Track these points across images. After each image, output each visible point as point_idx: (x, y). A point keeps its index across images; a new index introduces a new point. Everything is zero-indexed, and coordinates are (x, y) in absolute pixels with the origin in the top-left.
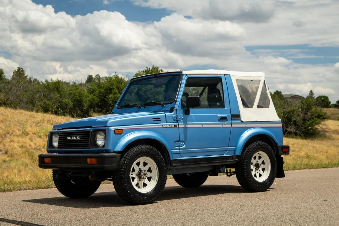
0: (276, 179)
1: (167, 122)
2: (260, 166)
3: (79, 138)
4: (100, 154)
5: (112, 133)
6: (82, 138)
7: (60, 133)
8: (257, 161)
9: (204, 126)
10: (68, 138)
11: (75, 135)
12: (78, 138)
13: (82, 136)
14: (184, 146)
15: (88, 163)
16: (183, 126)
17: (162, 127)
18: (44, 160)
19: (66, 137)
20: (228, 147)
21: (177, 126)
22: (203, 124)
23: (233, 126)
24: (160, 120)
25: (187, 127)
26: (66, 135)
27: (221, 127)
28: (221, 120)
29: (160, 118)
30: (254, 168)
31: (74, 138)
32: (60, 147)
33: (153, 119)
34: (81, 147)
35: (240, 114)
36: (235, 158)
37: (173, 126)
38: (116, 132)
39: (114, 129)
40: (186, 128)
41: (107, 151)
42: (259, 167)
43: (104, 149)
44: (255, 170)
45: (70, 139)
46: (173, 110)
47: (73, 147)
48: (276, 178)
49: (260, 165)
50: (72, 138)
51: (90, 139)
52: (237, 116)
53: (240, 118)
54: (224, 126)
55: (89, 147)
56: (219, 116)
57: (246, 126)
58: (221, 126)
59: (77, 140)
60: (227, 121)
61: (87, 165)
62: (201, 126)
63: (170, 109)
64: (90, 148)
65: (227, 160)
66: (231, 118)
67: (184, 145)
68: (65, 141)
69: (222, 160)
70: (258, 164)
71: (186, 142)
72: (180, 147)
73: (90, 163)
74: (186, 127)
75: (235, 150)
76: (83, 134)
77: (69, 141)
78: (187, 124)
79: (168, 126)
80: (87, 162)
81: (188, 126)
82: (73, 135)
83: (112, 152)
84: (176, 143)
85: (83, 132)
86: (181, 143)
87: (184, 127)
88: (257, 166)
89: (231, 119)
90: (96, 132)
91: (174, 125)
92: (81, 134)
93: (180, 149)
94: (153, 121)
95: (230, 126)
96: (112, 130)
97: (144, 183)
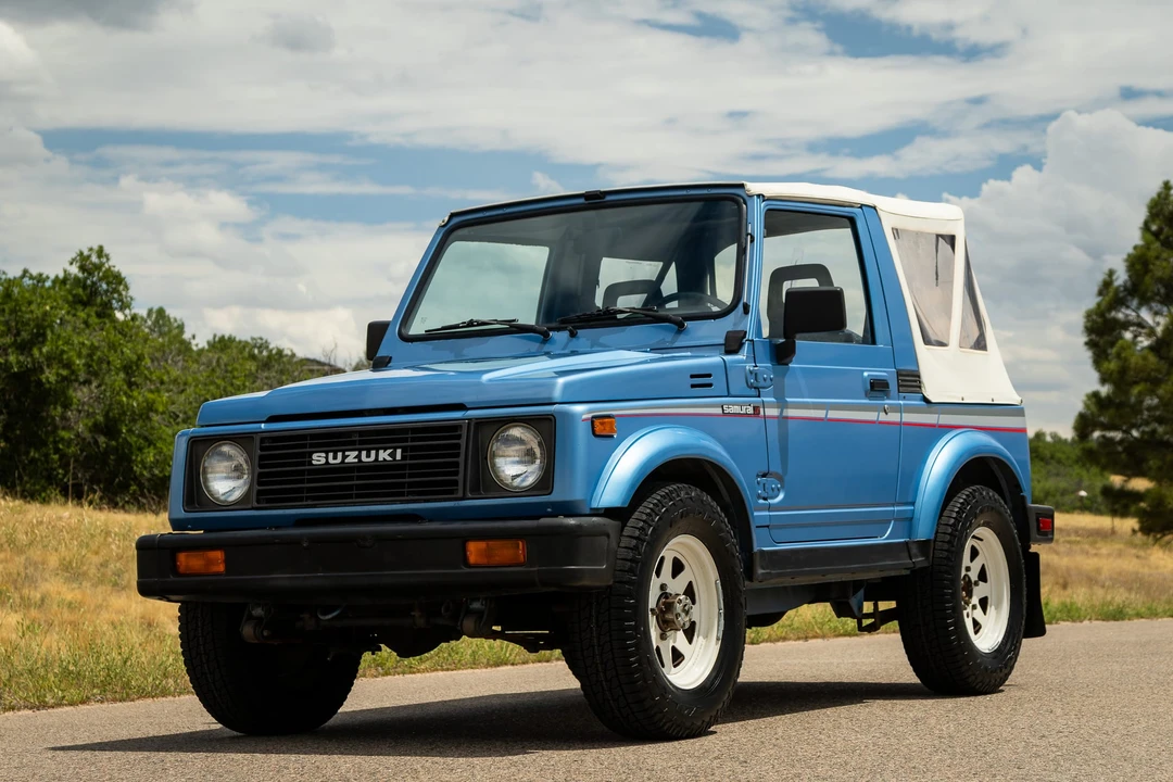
0: (1028, 644)
1: (732, 392)
2: (976, 590)
3: (393, 455)
4: (545, 521)
5: (582, 433)
6: (412, 458)
7: (263, 440)
8: (968, 568)
9: (833, 414)
10: (318, 459)
11: (362, 442)
12: (384, 455)
13: (413, 448)
14: (781, 496)
15: (472, 559)
16: (776, 412)
17: (719, 411)
18: (174, 560)
19: (311, 454)
20: (894, 506)
21: (762, 411)
22: (827, 407)
23: (905, 418)
24: (710, 385)
25: (787, 418)
26: (304, 446)
27: (873, 422)
28: (874, 394)
29: (709, 376)
31: (359, 457)
32: (269, 501)
33: (692, 376)
34: (409, 493)
35: (918, 371)
36: (914, 550)
37: (750, 411)
38: (597, 429)
39: (590, 416)
40: (782, 423)
41: (568, 509)
42: (971, 594)
43: (554, 497)
45: (331, 461)
46: (741, 345)
47: (358, 496)
48: (1025, 641)
49: (976, 584)
50: (344, 457)
51: (461, 460)
52: (910, 381)
53: (920, 387)
54: (883, 417)
55: (460, 494)
56: (866, 374)
57: (940, 422)
58: (874, 416)
59: (378, 466)
60: (888, 398)
61: (468, 570)
62: (820, 414)
63: (722, 341)
64: (464, 498)
66: (899, 386)
67: (779, 490)
68: (302, 473)
70: (970, 580)
71: (786, 478)
72: (770, 501)
73: (484, 561)
74: (784, 414)
75: (909, 521)
76: (413, 440)
77: (327, 469)
78: (786, 405)
79: (738, 410)
80: (465, 558)
81: (791, 412)
82: (353, 443)
83: (588, 512)
84: (758, 483)
85: (415, 430)
86: (773, 483)
87: (777, 417)
88: (968, 588)
89: (899, 391)
90: (490, 428)
91: (754, 408)
92: (406, 440)
93: (770, 508)
94: (693, 386)
95: (897, 417)
96: (584, 417)
97: (674, 648)
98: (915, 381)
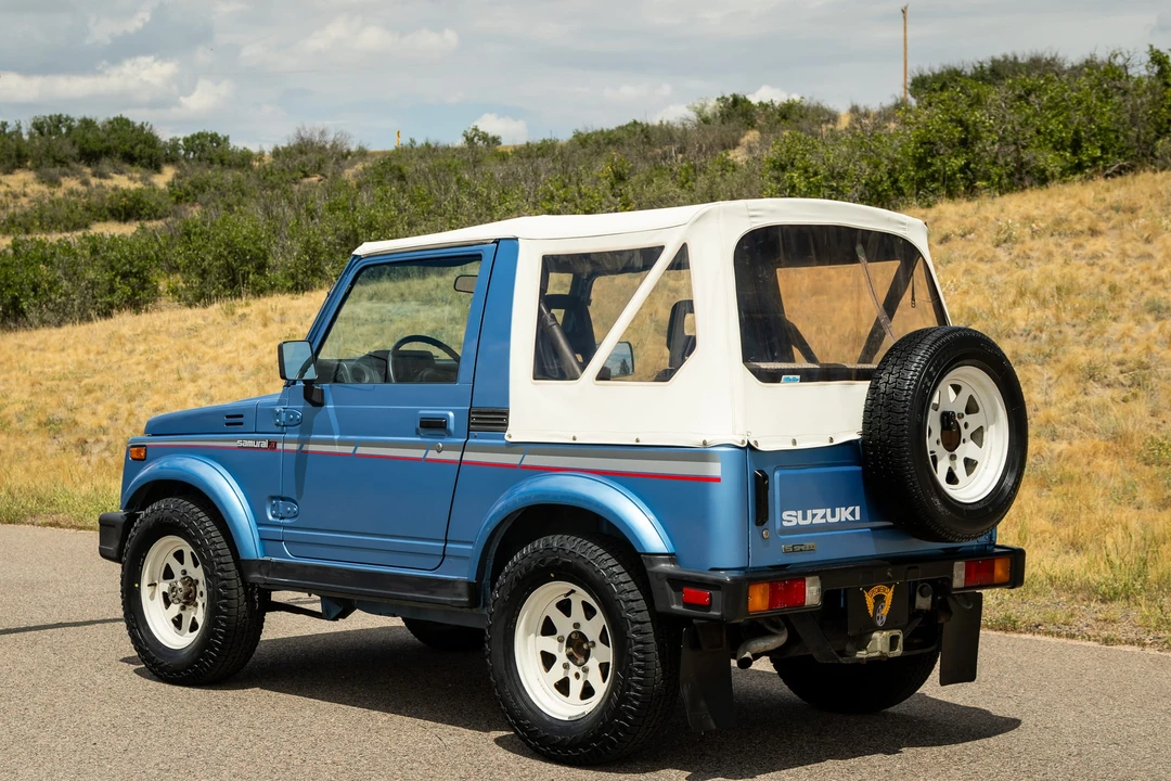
8: (577, 625)
9: (361, 450)
14: (297, 518)
16: (294, 447)
20: (446, 541)
21: (279, 446)
22: (356, 444)
23: (469, 456)
24: (241, 424)
25: (307, 452)
27: (418, 460)
28: (423, 431)
29: (241, 416)
30: (560, 651)
33: (228, 417)
35: (507, 409)
37: (265, 444)
38: (132, 454)
40: (302, 455)
42: (587, 656)
44: (567, 660)
49: (593, 644)
53: (505, 426)
54: (432, 454)
56: (421, 412)
57: (524, 463)
58: (419, 453)
60: (449, 434)
62: (350, 449)
65: (432, 593)
66: (470, 424)
67: (296, 513)
69: (411, 591)
70: (583, 638)
72: (285, 520)
74: (304, 448)
78: (308, 442)
79: (250, 444)
81: (312, 448)
84: (274, 505)
86: (289, 506)
87: (297, 451)
88: (578, 647)
89: (469, 430)
91: (269, 443)
93: (283, 526)
94: (227, 424)
95: (455, 456)
97: (194, 618)
98: (502, 419)
